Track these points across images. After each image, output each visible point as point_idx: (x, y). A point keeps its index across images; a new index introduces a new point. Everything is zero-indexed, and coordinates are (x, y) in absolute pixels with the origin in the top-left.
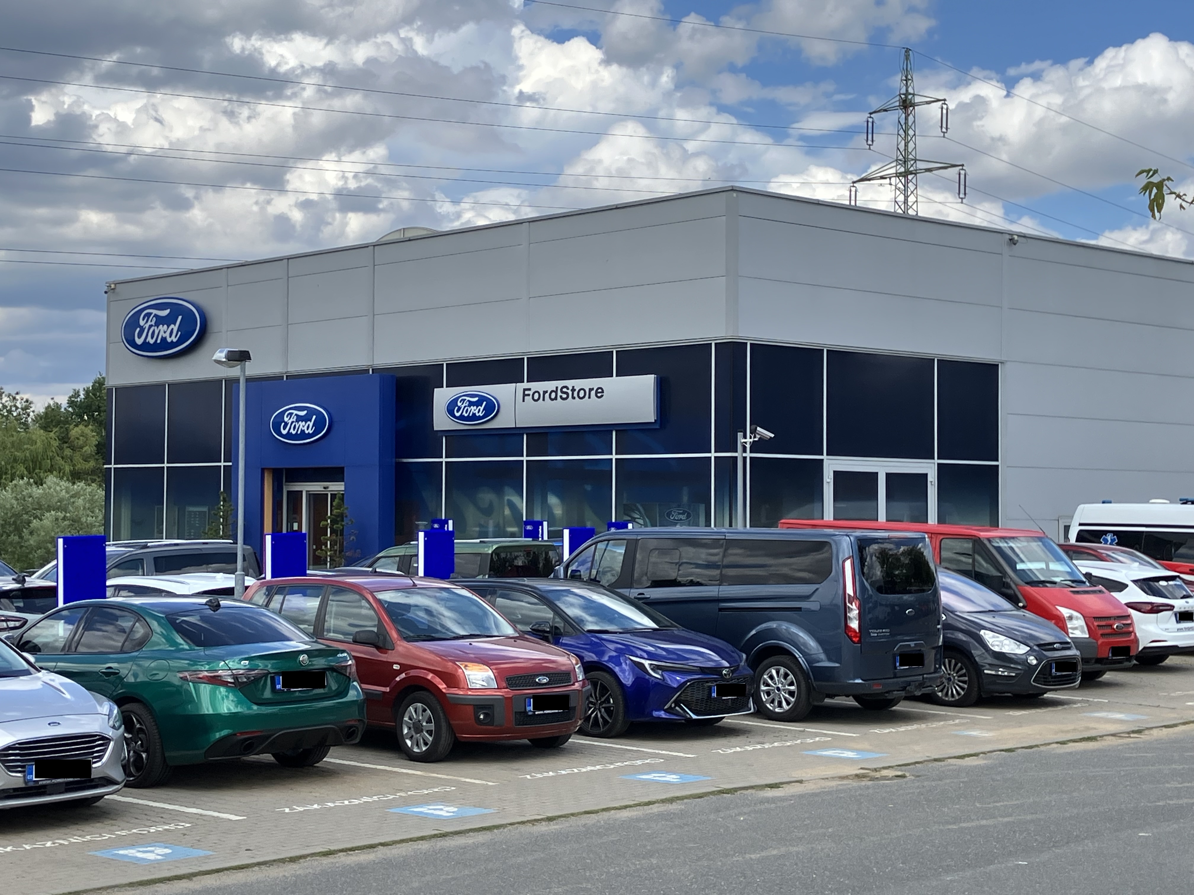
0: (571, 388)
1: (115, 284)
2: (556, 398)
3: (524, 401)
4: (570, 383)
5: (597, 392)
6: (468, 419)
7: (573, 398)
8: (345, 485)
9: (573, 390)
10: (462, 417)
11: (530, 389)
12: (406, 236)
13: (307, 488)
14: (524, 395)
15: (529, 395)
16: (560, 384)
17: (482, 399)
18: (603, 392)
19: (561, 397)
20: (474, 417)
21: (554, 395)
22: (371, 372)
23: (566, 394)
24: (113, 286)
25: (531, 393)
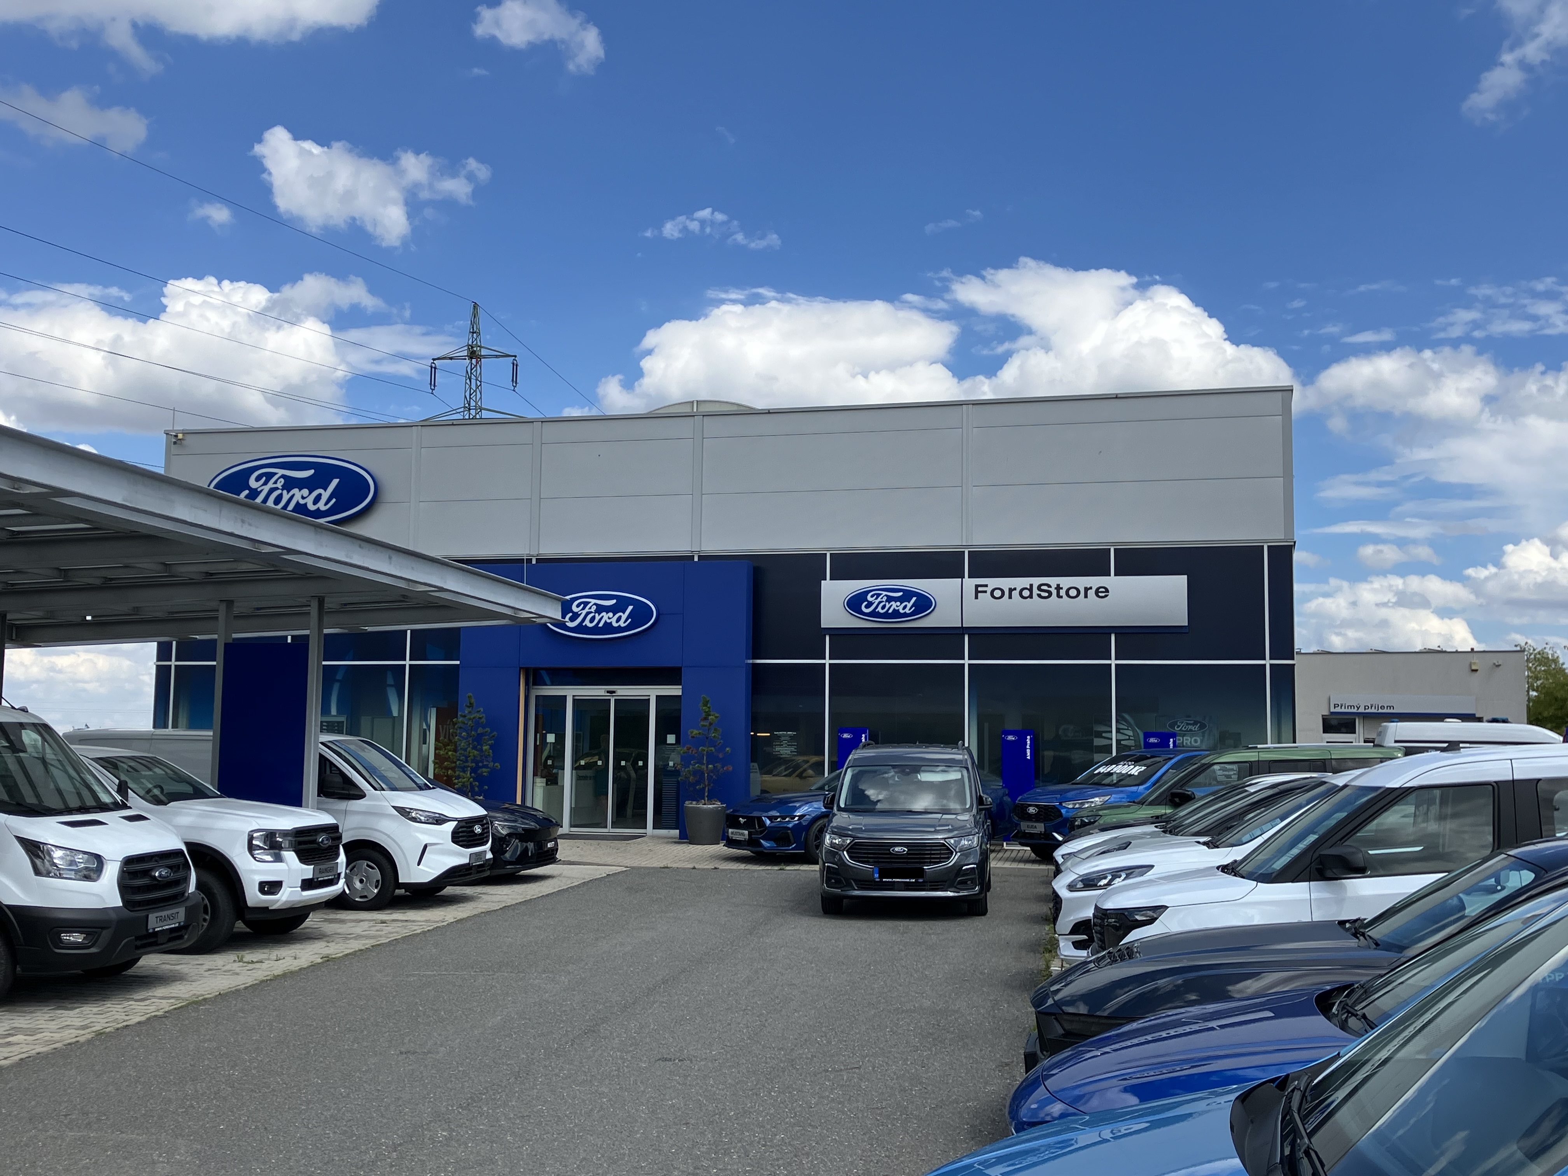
0: (1054, 586)
1: (184, 434)
2: (1031, 596)
3: (976, 597)
4: (1053, 581)
5: (1097, 592)
6: (886, 615)
7: (1059, 596)
8: (682, 689)
9: (1058, 588)
10: (874, 614)
11: (986, 586)
12: (700, 410)
13: (571, 693)
14: (977, 592)
17: (907, 595)
20: (896, 614)
21: (1027, 594)
22: (696, 559)
23: (1045, 593)
24: (180, 436)
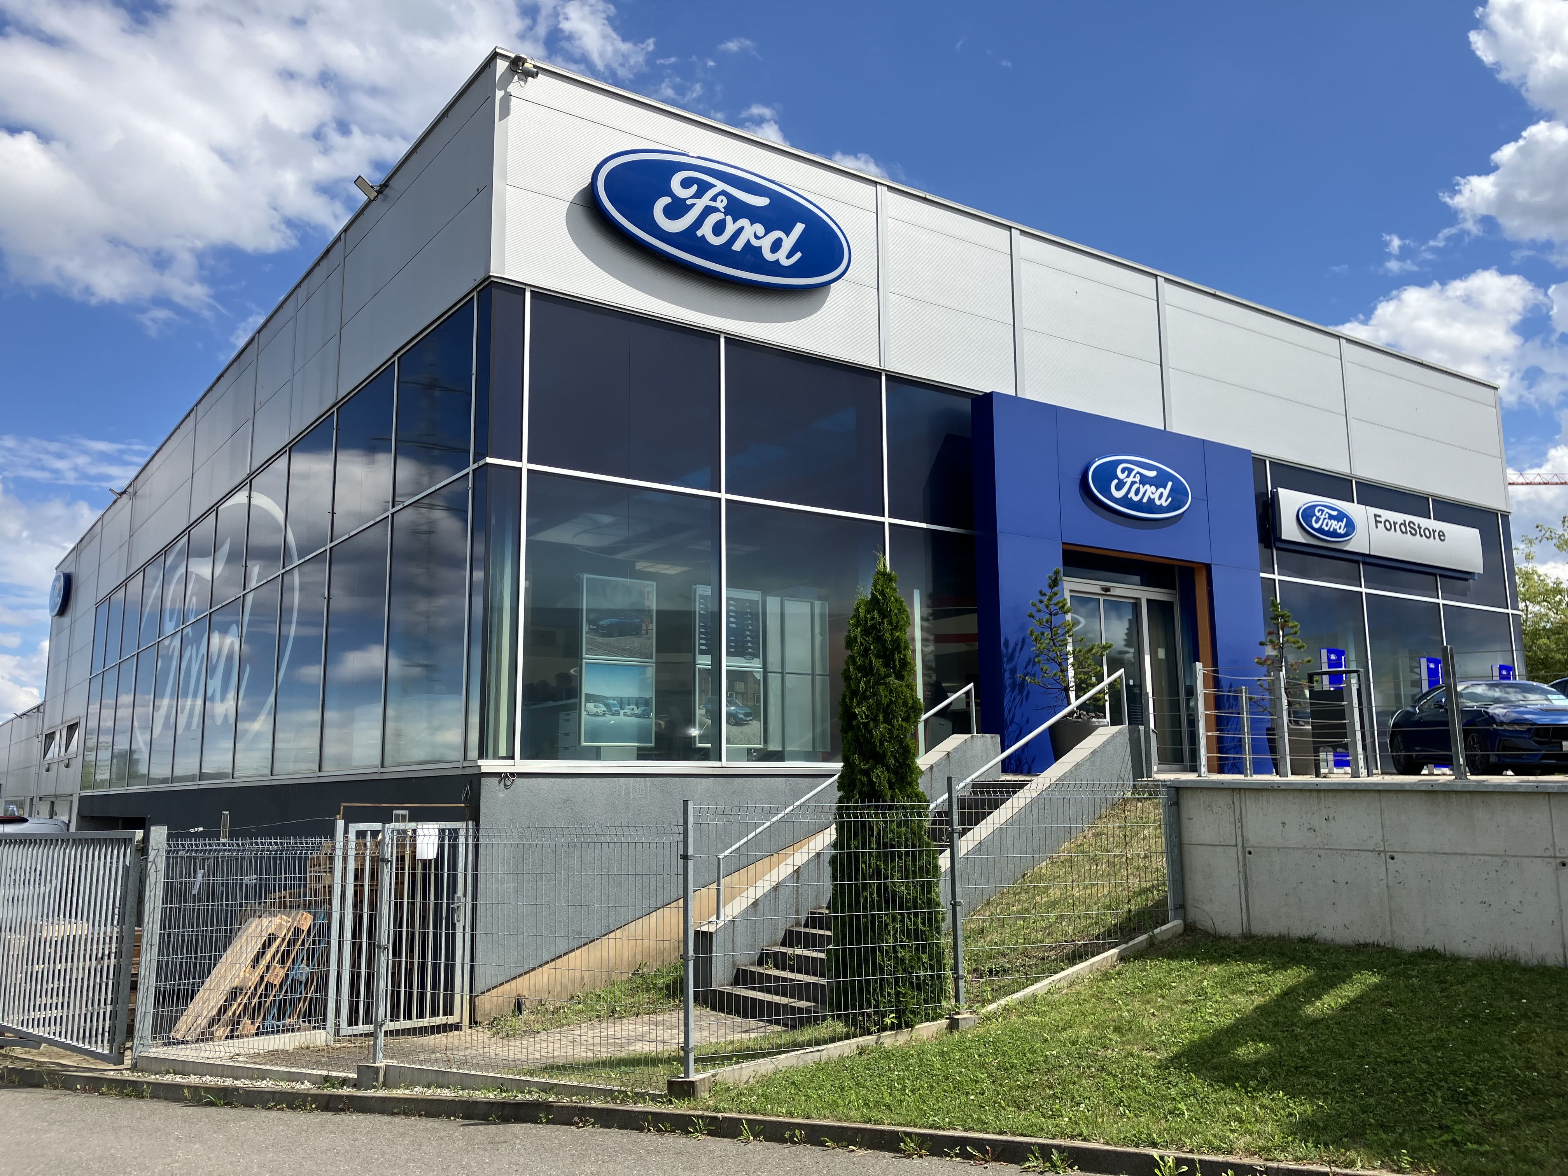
6: (1327, 534)
15: (1380, 522)
16: (1408, 518)
17: (1342, 515)
18: (1444, 535)
19: (1410, 532)
20: (1334, 534)
25: (1382, 520)
